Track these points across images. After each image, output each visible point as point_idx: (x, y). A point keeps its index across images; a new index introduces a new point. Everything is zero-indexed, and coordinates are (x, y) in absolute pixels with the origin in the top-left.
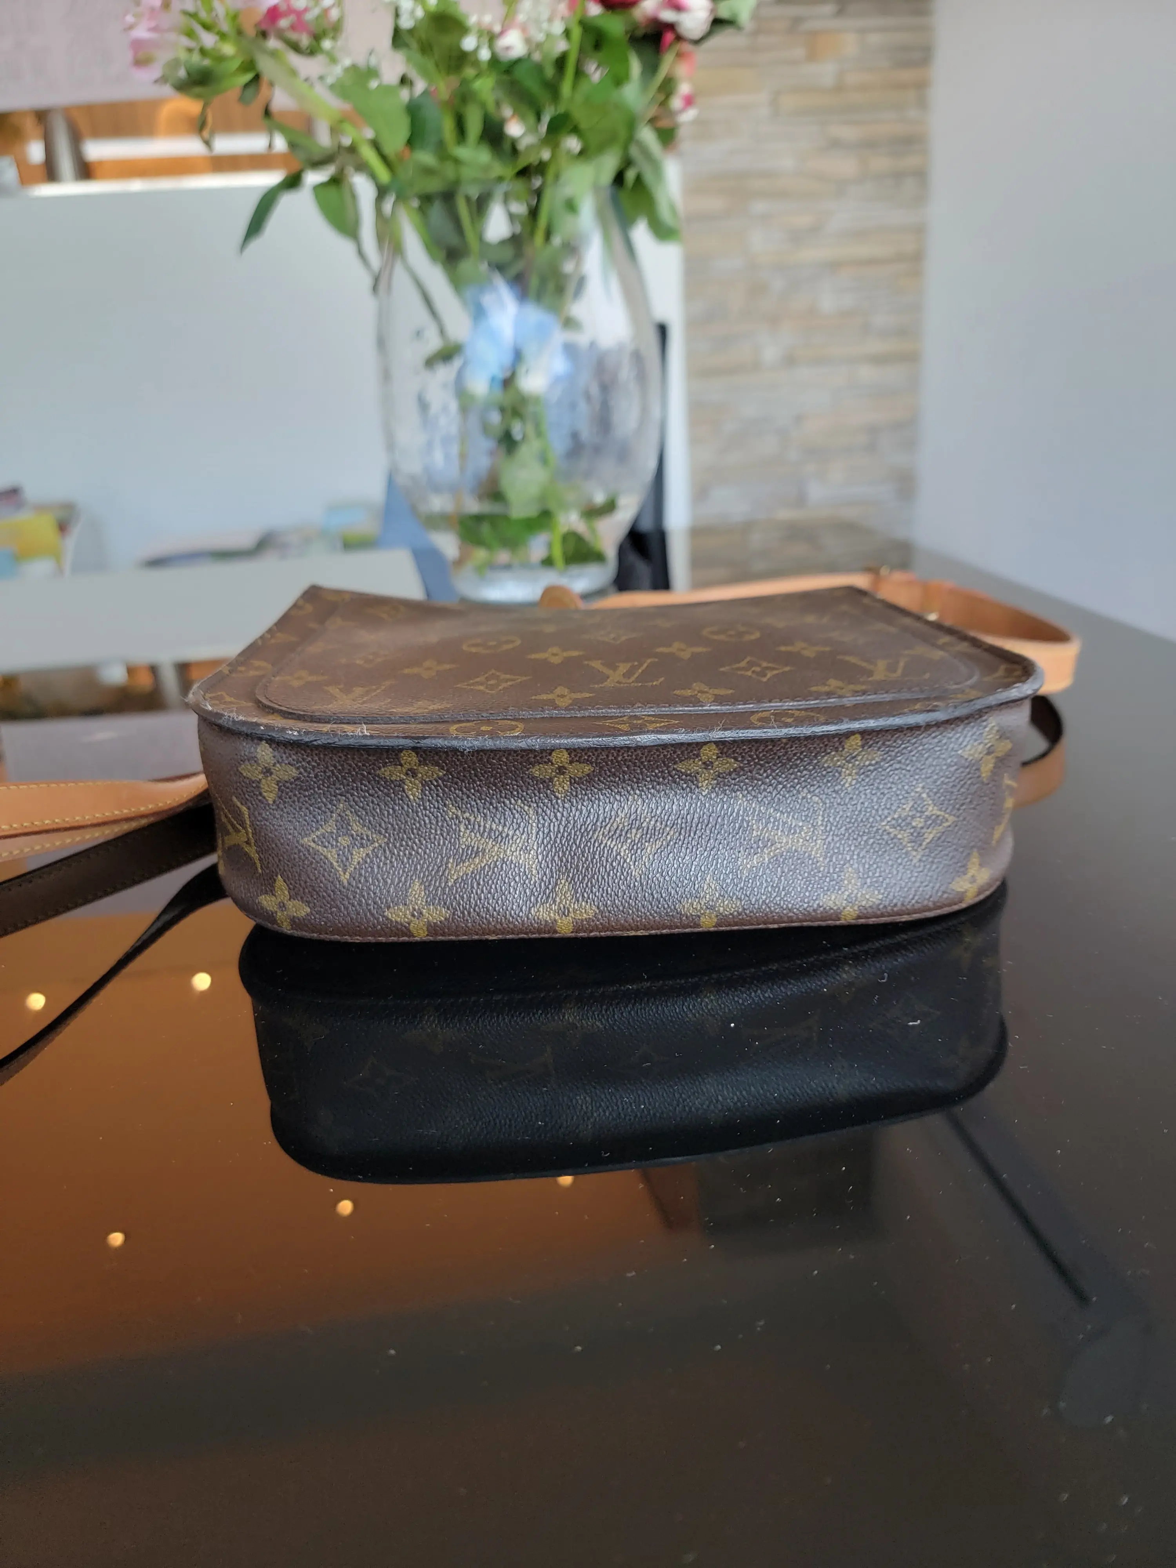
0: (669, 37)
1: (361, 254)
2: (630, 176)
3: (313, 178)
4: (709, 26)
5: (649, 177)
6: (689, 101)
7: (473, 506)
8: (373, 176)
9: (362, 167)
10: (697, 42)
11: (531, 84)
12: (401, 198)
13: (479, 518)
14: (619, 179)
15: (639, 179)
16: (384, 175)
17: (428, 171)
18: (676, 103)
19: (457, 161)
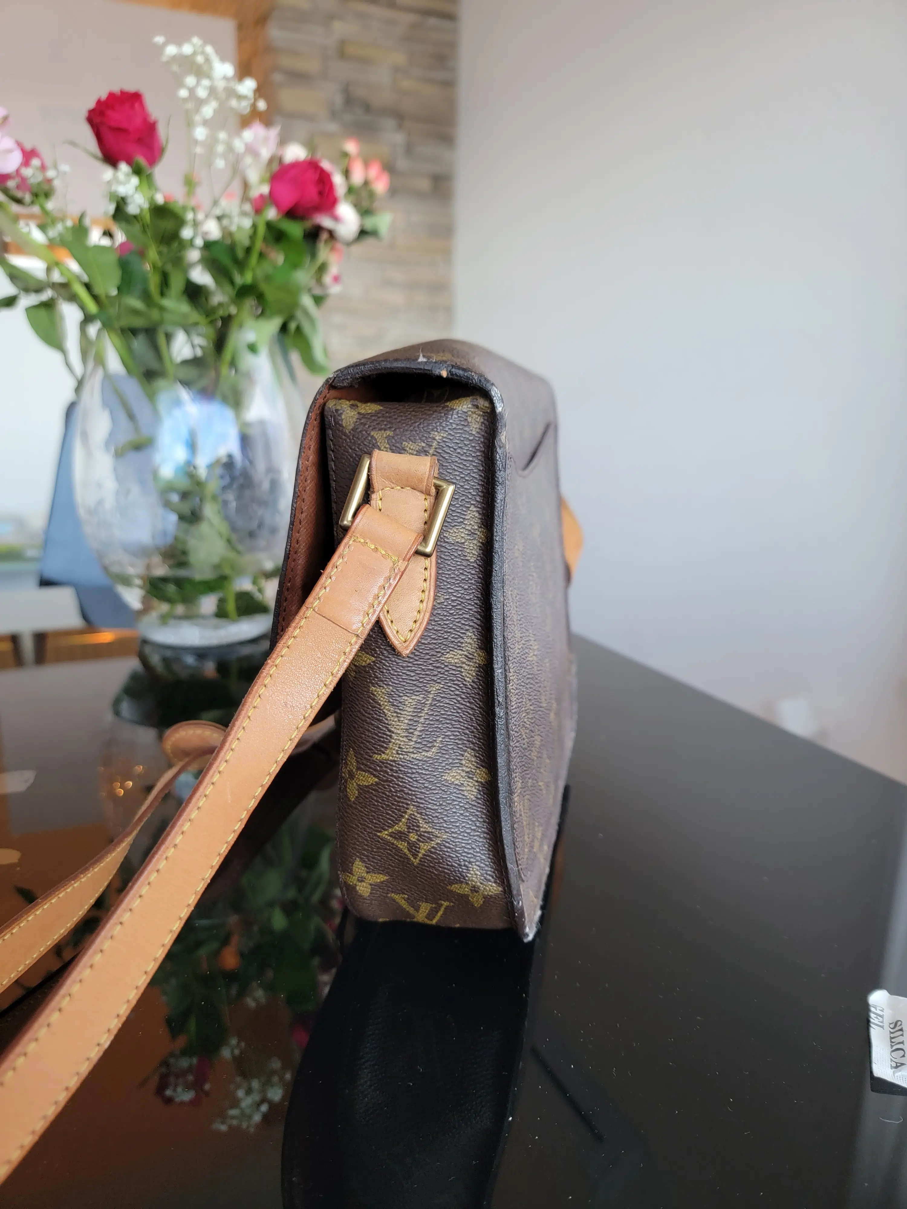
0: (324, 236)
1: (68, 364)
2: (292, 326)
3: (26, 301)
4: (358, 235)
5: (307, 328)
6: (336, 279)
7: (161, 570)
8: (82, 307)
9: (73, 298)
10: (349, 244)
11: (226, 261)
12: (107, 325)
13: (164, 580)
14: (284, 328)
15: (299, 329)
16: (92, 307)
17: (135, 312)
18: (327, 279)
19: (162, 309)
